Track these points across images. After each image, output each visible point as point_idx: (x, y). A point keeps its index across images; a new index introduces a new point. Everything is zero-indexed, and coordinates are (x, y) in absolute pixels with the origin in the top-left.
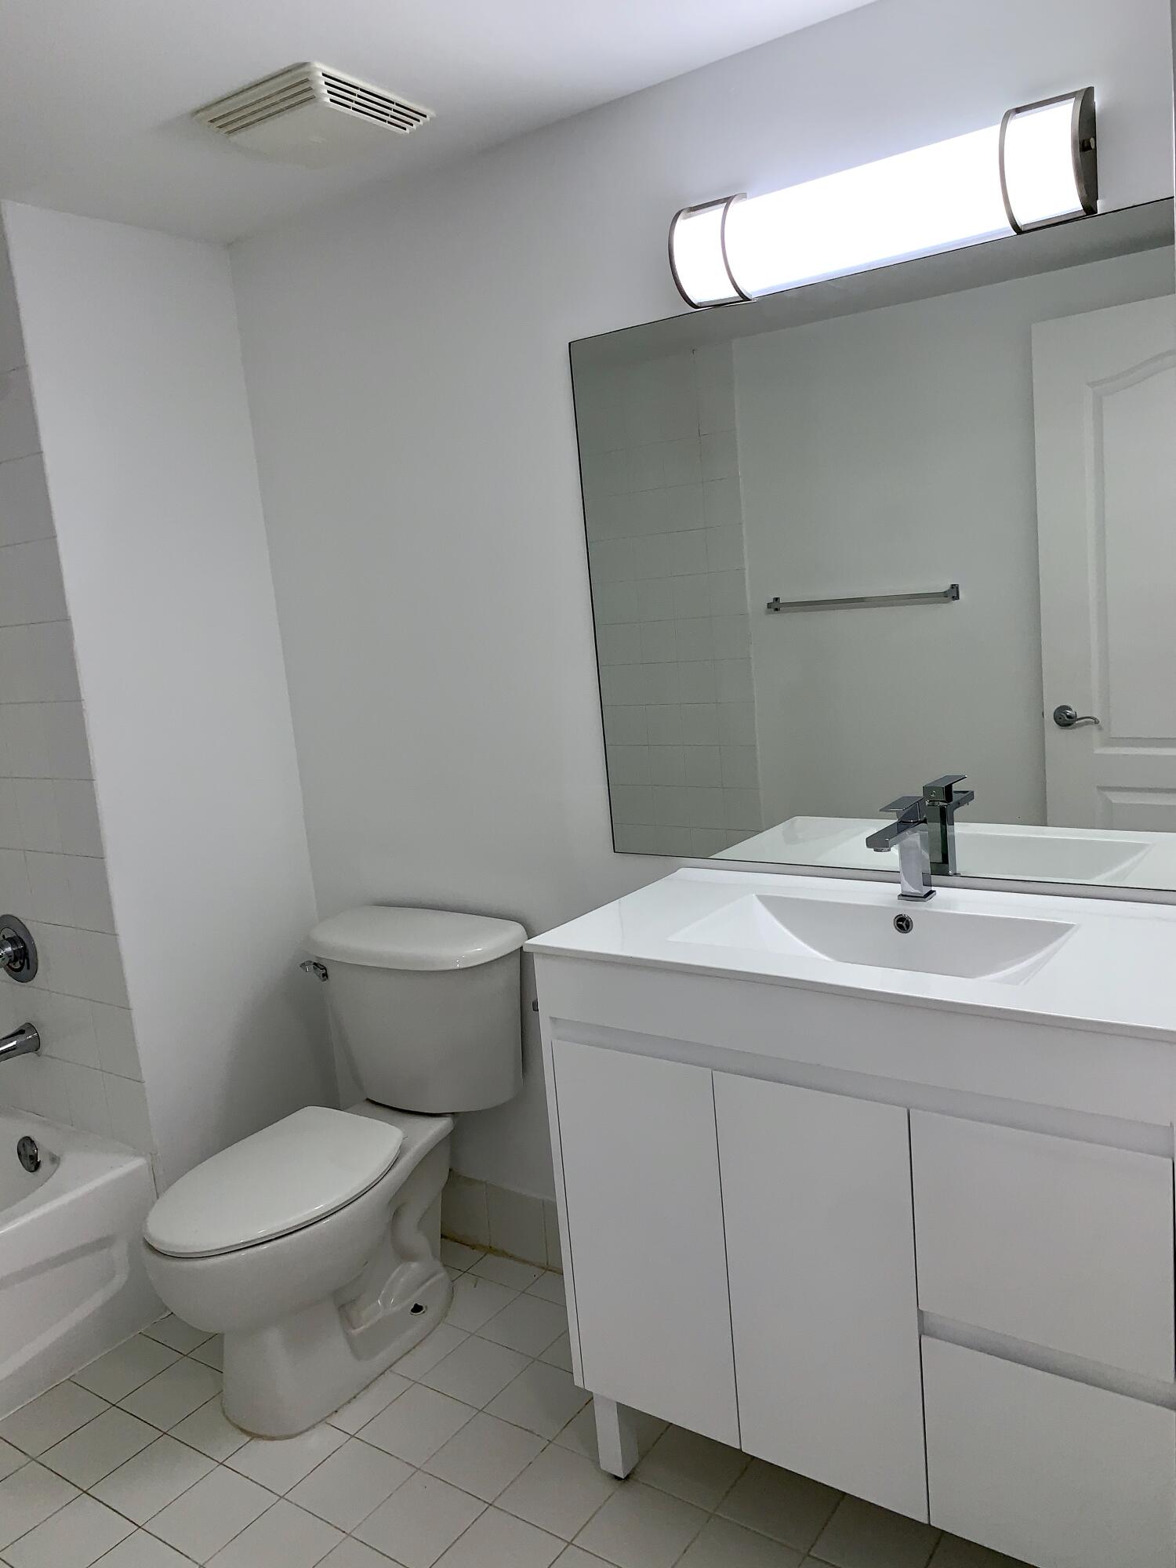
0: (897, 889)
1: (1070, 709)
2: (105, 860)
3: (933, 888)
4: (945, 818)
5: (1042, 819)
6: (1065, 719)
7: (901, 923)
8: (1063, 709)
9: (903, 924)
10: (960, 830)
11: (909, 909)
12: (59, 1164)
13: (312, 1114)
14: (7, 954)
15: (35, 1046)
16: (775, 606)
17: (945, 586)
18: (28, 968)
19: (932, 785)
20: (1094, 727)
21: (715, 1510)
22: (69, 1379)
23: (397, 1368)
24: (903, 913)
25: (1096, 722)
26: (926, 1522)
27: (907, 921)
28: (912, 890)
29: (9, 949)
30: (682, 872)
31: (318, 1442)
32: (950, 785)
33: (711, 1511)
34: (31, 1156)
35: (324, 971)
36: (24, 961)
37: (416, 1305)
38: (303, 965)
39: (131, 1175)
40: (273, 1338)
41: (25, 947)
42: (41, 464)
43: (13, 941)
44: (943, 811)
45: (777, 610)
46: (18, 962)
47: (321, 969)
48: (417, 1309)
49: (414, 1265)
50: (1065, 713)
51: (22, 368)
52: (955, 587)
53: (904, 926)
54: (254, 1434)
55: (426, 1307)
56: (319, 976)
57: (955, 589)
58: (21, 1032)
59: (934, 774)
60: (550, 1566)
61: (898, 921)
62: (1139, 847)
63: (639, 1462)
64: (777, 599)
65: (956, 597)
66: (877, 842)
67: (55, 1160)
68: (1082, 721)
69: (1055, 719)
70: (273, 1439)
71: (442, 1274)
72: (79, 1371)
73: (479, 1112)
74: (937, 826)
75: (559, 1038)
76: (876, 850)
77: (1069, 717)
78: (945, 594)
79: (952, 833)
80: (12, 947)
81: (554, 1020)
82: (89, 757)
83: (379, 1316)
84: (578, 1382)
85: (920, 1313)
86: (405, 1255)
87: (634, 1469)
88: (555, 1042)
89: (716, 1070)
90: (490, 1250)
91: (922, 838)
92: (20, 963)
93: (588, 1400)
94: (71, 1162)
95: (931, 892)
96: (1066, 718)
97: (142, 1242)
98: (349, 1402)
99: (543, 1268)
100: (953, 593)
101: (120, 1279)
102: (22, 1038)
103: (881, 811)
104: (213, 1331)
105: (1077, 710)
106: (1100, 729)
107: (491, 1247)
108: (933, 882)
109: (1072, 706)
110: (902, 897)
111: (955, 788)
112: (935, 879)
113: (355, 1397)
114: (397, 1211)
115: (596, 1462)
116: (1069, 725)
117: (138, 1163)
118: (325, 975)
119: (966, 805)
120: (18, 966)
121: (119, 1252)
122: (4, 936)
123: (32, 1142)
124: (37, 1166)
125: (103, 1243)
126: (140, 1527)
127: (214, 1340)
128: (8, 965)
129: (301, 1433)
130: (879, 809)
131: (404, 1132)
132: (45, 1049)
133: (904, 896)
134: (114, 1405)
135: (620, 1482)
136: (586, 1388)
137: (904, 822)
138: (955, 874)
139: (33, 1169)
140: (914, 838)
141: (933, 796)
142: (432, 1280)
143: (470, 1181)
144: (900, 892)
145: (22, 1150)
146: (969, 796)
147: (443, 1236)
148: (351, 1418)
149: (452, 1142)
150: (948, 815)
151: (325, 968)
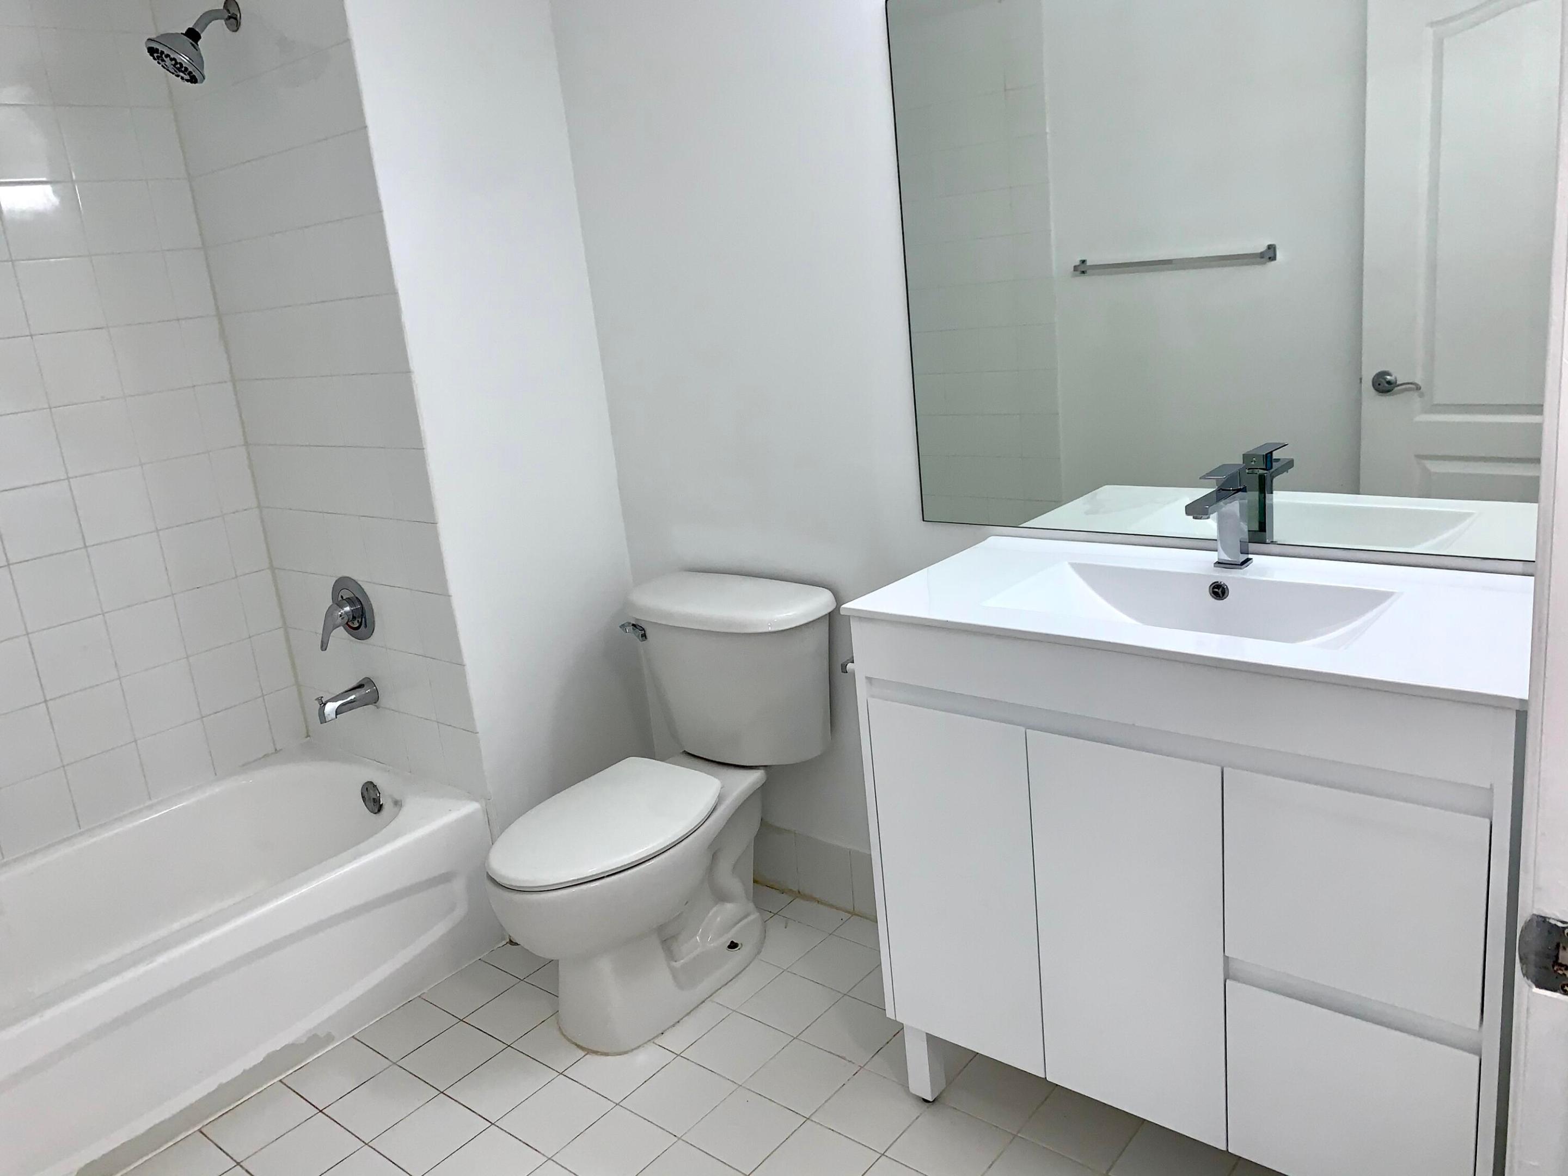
0: (1214, 557)
1: (1389, 374)
2: (438, 525)
3: (1250, 556)
4: (1264, 487)
5: (1355, 488)
6: (1384, 385)
7: (1217, 590)
8: (1383, 374)
9: (1219, 591)
10: (1279, 499)
11: (1226, 577)
12: (401, 806)
13: (634, 765)
14: (346, 613)
15: (374, 699)
16: (1082, 269)
17: (1262, 247)
18: (366, 626)
19: (1254, 453)
20: (1416, 394)
21: (1019, 1132)
22: (419, 996)
23: (716, 998)
24: (1219, 580)
25: (1418, 388)
26: (1225, 1149)
27: (1224, 588)
28: (1225, 557)
29: (348, 609)
30: (991, 539)
31: (646, 1059)
32: (1271, 453)
33: (1015, 1133)
34: (374, 799)
35: (643, 632)
36: (362, 621)
37: (732, 942)
38: (623, 626)
39: (468, 818)
40: (605, 966)
41: (362, 607)
42: (366, 139)
43: (350, 601)
44: (1262, 479)
45: (1083, 272)
46: (356, 621)
47: (640, 630)
48: (733, 945)
49: (729, 906)
50: (1385, 379)
51: (346, 42)
52: (1272, 248)
53: (1220, 593)
54: (589, 1049)
55: (742, 944)
56: (638, 636)
57: (1272, 249)
58: (360, 686)
59: (1254, 442)
60: (864, 1174)
61: (1214, 588)
62: (1461, 517)
63: (946, 1088)
64: (1083, 262)
65: (1273, 258)
66: (1196, 510)
67: (397, 804)
68: (1404, 387)
69: (1373, 385)
70: (607, 1054)
71: (754, 916)
72: (428, 990)
73: (792, 765)
74: (1254, 495)
75: (873, 696)
76: (1194, 518)
77: (1389, 383)
78: (1262, 255)
79: (1270, 502)
80: (351, 607)
81: (869, 680)
82: (419, 427)
83: (699, 950)
84: (890, 1014)
85: (1226, 959)
86: (721, 897)
87: (941, 1093)
88: (871, 701)
89: (1028, 729)
90: (799, 895)
91: (1241, 505)
92: (358, 621)
93: (898, 1030)
94: (413, 805)
95: (1248, 560)
96: (1387, 385)
97: (485, 875)
98: (674, 1026)
99: (849, 912)
100: (1270, 254)
101: (460, 912)
102: (362, 692)
103: (1200, 478)
104: (550, 956)
105: (1399, 375)
106: (1422, 395)
107: (799, 892)
108: (1250, 550)
109: (1391, 371)
110: (1217, 565)
111: (1276, 455)
112: (1253, 547)
113: (678, 1022)
114: (715, 853)
115: (905, 1085)
116: (1389, 391)
117: (472, 807)
118: (644, 636)
119: (1285, 473)
120: (356, 625)
121: (458, 886)
122: (342, 597)
123: (375, 786)
124: (380, 808)
125: (445, 878)
126: (492, 1124)
127: (550, 965)
128: (347, 624)
129: (632, 1050)
130: (1199, 477)
131: (721, 782)
132: (383, 701)
133: (1219, 563)
134: (462, 1020)
135: (927, 1104)
136: (898, 1020)
137: (1223, 490)
138: (1272, 542)
139: (376, 811)
140: (1233, 506)
141: (1253, 463)
142: (746, 921)
143: (779, 830)
144: (1217, 560)
145: (365, 793)
146: (1290, 464)
147: (755, 881)
148: (675, 1040)
149: (762, 793)
150: (1268, 482)
151: (643, 630)
